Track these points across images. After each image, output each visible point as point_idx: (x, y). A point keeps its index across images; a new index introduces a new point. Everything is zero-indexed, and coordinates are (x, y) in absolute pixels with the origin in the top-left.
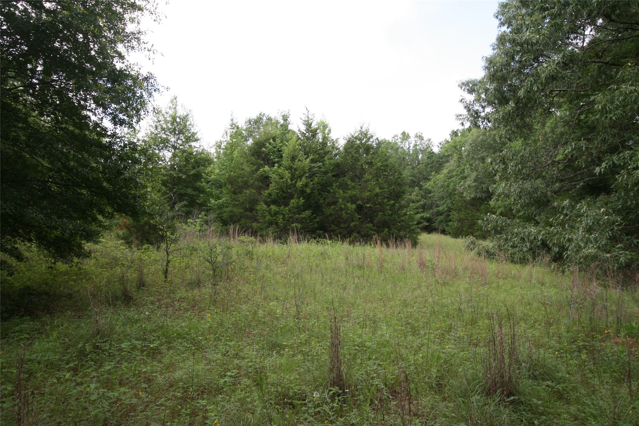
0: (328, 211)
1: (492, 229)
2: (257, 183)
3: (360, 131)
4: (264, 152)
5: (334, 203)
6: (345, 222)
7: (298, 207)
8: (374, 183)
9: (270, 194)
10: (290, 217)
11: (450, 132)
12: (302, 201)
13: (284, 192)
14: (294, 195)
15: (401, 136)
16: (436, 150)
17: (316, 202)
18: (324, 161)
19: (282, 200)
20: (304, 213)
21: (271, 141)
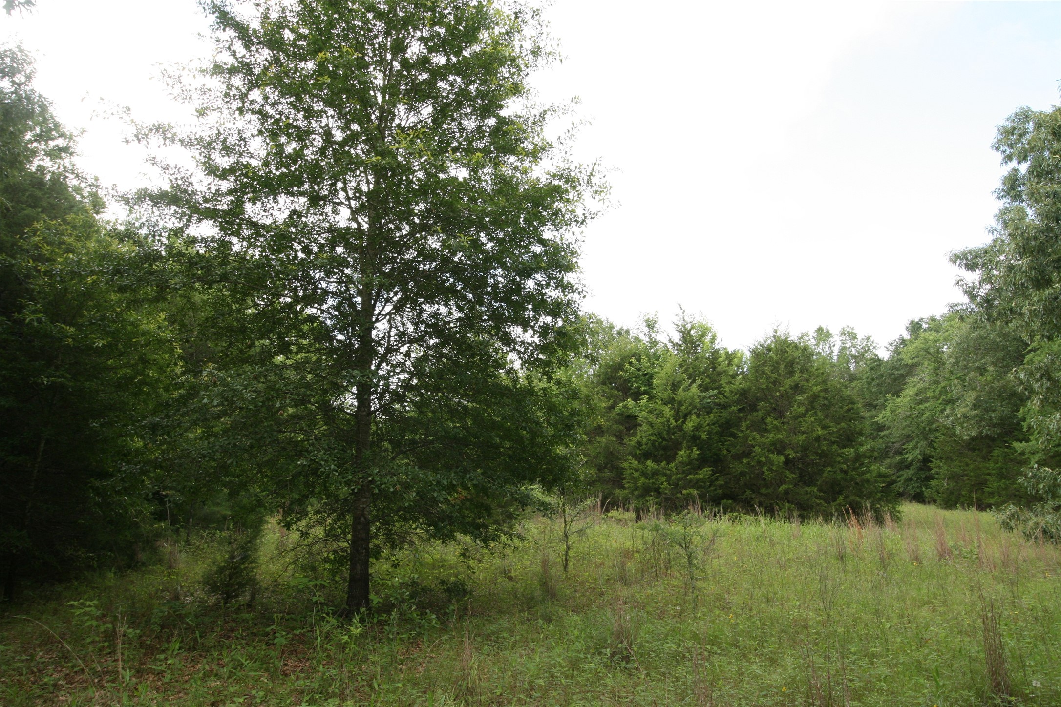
0: (737, 467)
1: (1046, 492)
2: (615, 426)
3: (774, 336)
4: (621, 377)
5: (747, 454)
6: (767, 486)
7: (690, 463)
8: (812, 419)
9: (639, 444)
10: (679, 479)
11: (907, 323)
12: (696, 452)
13: (664, 439)
14: (681, 444)
15: (815, 335)
16: (884, 355)
17: (715, 454)
18: (721, 386)
19: (661, 452)
20: (700, 472)
21: (633, 360)
